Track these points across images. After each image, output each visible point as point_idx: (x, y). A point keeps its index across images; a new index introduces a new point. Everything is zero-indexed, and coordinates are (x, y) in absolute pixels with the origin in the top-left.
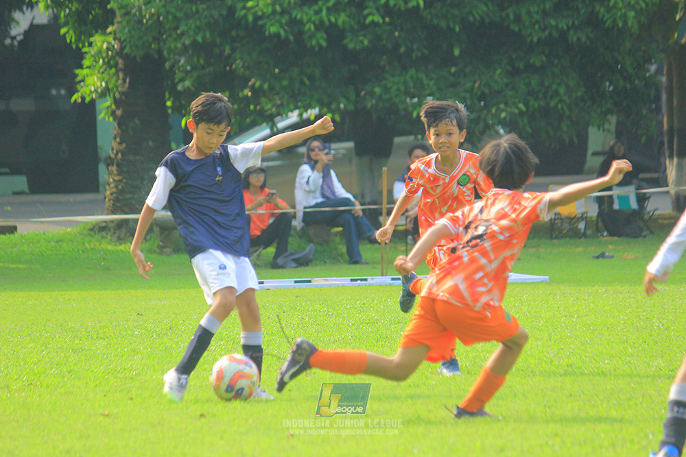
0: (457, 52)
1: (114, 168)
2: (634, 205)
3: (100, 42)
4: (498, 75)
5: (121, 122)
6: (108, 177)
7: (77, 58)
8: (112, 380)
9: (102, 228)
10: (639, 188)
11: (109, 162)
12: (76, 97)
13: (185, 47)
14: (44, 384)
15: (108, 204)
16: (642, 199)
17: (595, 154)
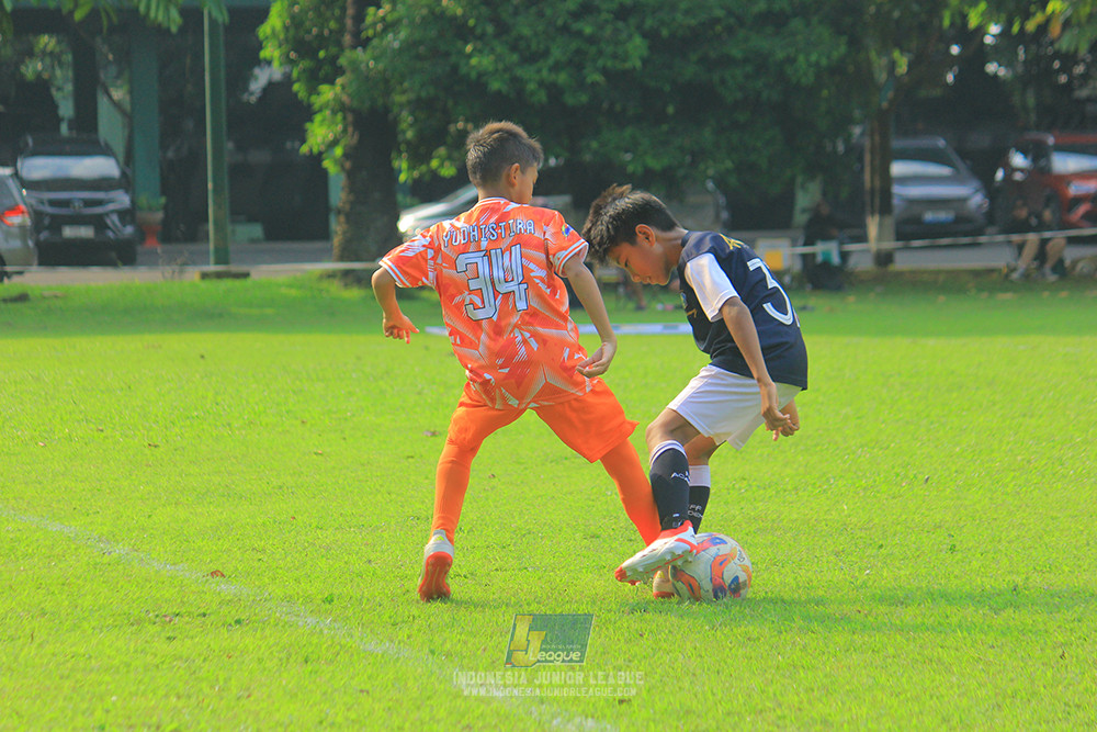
0: (671, 110)
1: (342, 218)
2: (836, 260)
3: (327, 93)
4: (707, 135)
5: (350, 174)
6: (338, 227)
7: (308, 113)
8: (327, 421)
9: (331, 275)
10: (841, 243)
11: (339, 212)
12: (304, 149)
13: (409, 102)
14: (263, 424)
15: (336, 251)
16: (844, 256)
17: (804, 211)
